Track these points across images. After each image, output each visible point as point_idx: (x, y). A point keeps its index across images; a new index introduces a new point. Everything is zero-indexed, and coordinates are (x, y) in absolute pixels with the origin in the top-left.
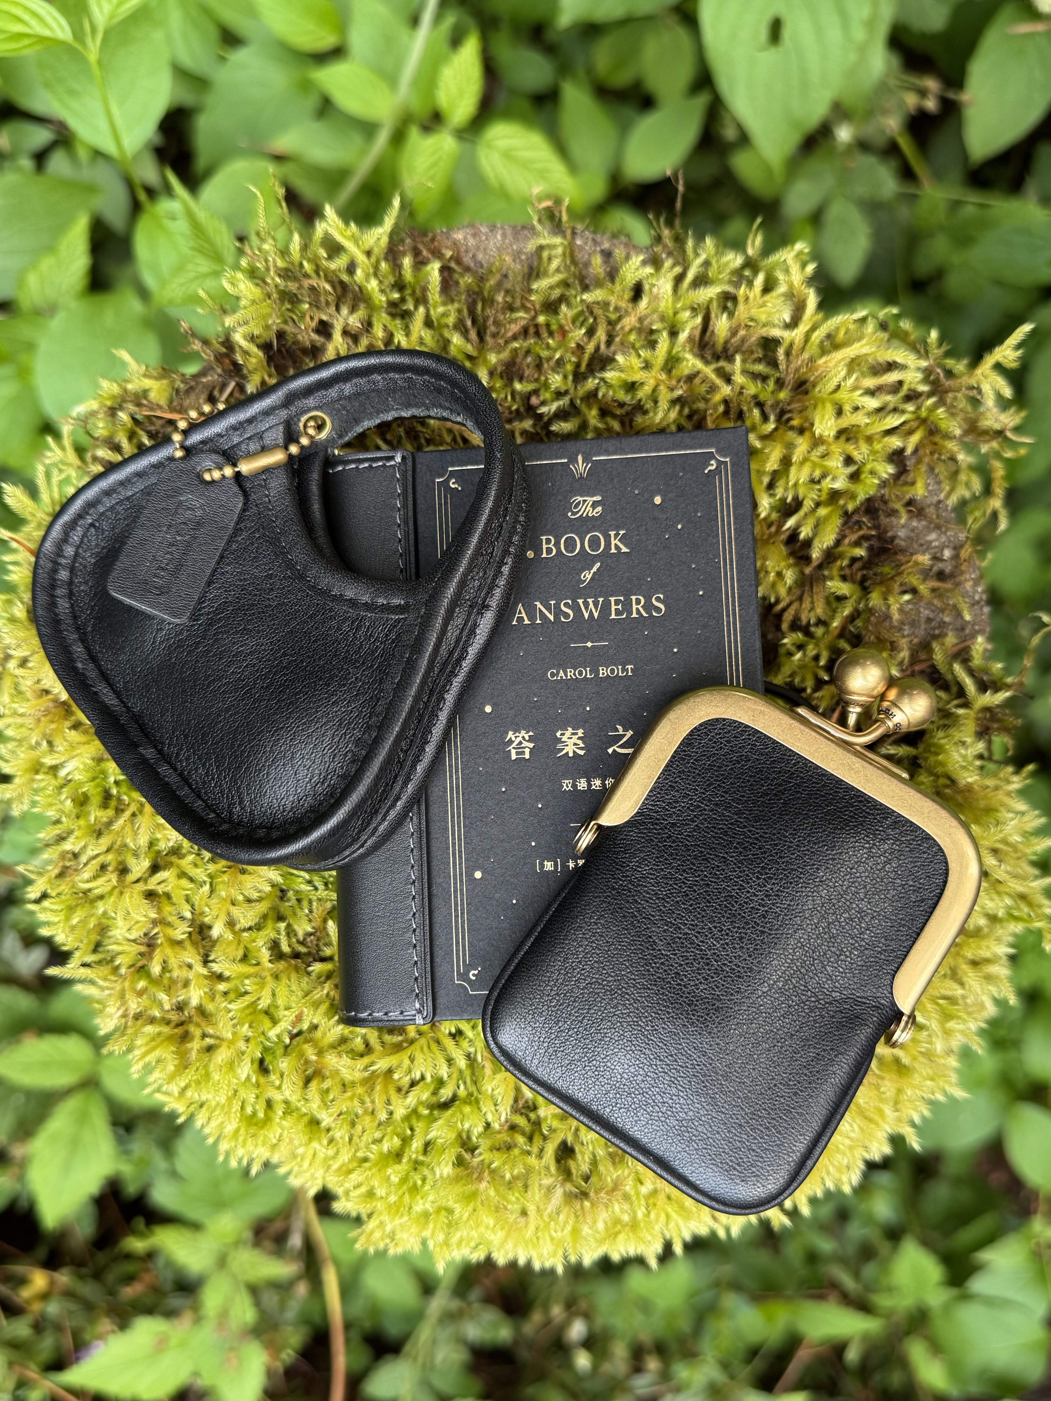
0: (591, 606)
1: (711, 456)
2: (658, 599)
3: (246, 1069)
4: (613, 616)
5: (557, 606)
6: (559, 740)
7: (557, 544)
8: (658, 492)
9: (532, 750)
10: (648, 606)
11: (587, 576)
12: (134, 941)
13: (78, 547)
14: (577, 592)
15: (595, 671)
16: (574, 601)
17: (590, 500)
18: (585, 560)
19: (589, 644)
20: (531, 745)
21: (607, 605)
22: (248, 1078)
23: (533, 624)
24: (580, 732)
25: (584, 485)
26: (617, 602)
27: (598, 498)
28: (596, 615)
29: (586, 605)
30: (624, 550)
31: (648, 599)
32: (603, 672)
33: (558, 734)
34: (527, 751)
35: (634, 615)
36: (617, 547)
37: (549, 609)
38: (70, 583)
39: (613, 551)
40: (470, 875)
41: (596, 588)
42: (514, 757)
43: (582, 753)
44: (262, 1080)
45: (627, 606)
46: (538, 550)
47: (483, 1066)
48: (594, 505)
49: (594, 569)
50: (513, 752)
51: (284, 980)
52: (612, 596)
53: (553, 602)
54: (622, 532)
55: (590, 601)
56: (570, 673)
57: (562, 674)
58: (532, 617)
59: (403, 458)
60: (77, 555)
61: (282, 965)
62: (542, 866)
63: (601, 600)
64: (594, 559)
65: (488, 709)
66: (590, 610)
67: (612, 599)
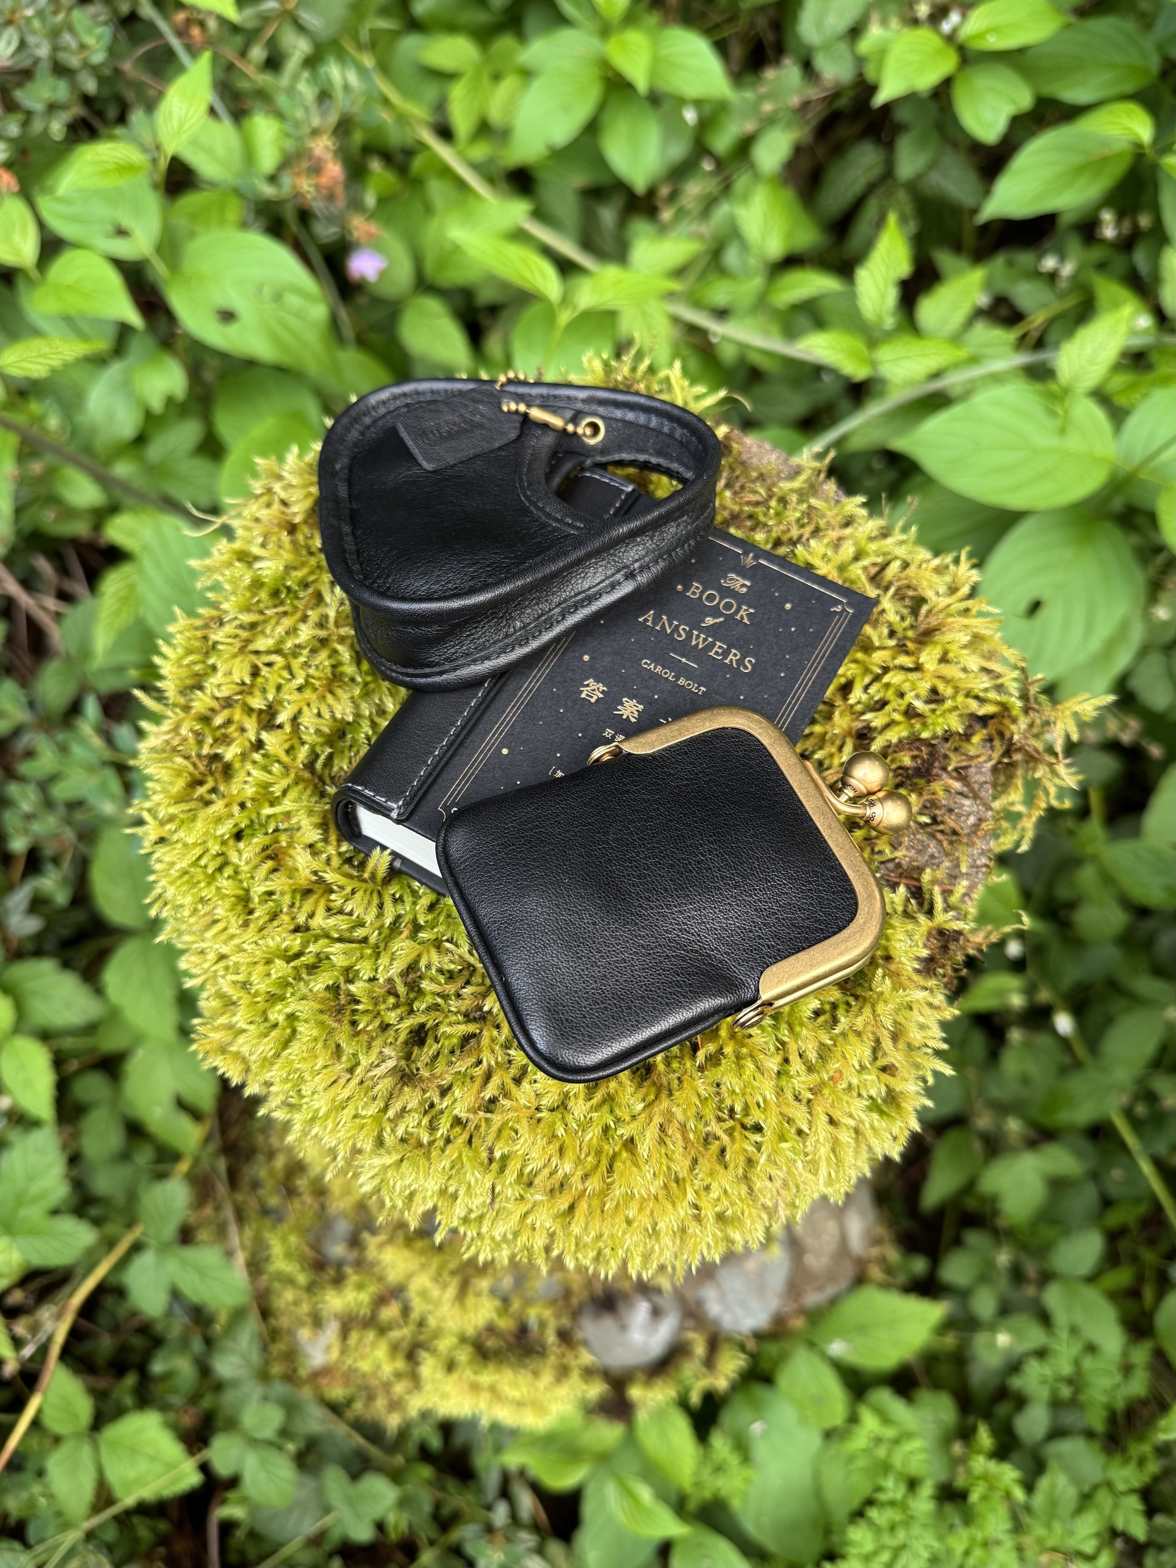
0: (701, 640)
1: (841, 603)
2: (750, 661)
3: (225, 829)
4: (712, 654)
5: (677, 627)
6: (622, 704)
7: (702, 593)
8: (792, 602)
9: (598, 700)
10: (740, 662)
11: (709, 621)
12: (217, 699)
13: (389, 413)
14: (695, 625)
15: (677, 678)
16: (691, 630)
17: (742, 581)
18: (715, 612)
19: (684, 660)
20: (601, 696)
21: (713, 645)
22: (222, 836)
23: (653, 628)
24: (641, 707)
25: (743, 572)
26: (720, 647)
27: (748, 583)
28: (700, 646)
29: (698, 637)
30: (746, 621)
31: (743, 657)
32: (682, 681)
33: (624, 699)
34: (595, 698)
35: (727, 661)
36: (742, 617)
37: (670, 626)
38: (368, 428)
39: (738, 617)
40: (499, 749)
41: (712, 631)
42: (583, 696)
43: (633, 720)
44: (231, 842)
45: (726, 653)
46: (687, 588)
47: (401, 933)
48: (743, 585)
49: (717, 621)
50: (585, 693)
51: (301, 787)
52: (720, 641)
53: (676, 623)
54: (752, 611)
55: (703, 636)
56: (659, 669)
57: (652, 666)
58: (655, 623)
59: (633, 490)
60: (384, 416)
61: (307, 775)
62: (555, 772)
63: (710, 639)
64: (722, 615)
65: (586, 658)
66: (699, 641)
67: (718, 644)
